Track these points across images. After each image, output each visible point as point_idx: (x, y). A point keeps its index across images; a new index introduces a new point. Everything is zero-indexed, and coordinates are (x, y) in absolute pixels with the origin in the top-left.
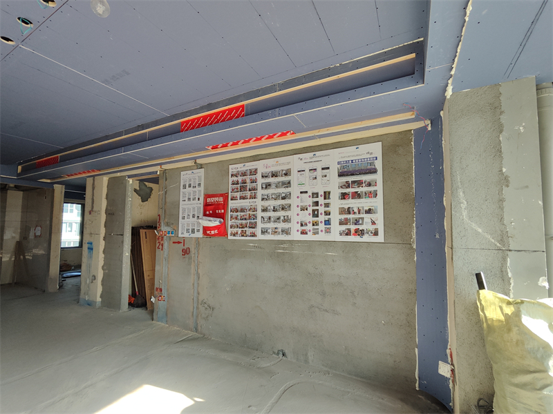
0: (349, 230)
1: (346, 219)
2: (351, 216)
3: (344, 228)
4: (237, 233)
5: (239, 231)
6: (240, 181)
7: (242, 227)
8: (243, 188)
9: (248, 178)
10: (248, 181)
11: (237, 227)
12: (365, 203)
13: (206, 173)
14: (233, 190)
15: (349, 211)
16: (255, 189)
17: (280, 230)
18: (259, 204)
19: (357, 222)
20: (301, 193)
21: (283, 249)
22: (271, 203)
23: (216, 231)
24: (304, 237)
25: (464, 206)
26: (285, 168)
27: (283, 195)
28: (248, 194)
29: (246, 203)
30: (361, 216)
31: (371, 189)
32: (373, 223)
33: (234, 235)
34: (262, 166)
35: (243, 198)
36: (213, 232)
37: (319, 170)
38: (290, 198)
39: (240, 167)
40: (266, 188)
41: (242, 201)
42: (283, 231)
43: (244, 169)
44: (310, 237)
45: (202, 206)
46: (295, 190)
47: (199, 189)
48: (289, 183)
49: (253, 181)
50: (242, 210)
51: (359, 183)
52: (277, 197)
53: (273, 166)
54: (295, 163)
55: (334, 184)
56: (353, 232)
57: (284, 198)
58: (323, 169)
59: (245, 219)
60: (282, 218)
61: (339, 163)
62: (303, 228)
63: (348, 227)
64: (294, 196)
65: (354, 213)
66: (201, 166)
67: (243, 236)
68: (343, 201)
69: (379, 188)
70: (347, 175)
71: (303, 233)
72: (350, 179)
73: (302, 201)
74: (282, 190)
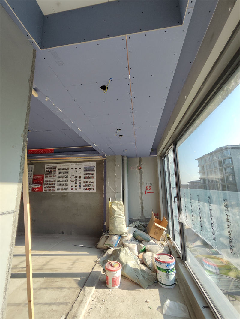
0: (86, 188)
1: (86, 185)
2: (87, 184)
3: (85, 188)
4: (47, 190)
5: (48, 189)
6: (49, 170)
7: (49, 187)
8: (51, 173)
9: (53, 170)
10: (53, 171)
11: (47, 188)
12: (91, 180)
13: (35, 166)
14: (46, 174)
15: (86, 182)
16: (55, 174)
17: (64, 189)
18: (57, 179)
19: (88, 186)
20: (72, 176)
21: (65, 195)
22: (61, 179)
23: (38, 190)
24: (72, 191)
25: (108, 182)
26: (67, 167)
27: (66, 176)
28: (53, 175)
29: (51, 179)
30: (90, 184)
31: (93, 176)
32: (93, 186)
33: (46, 191)
34: (58, 166)
35: (50, 177)
36: (37, 190)
37: (78, 169)
38: (68, 178)
39: (50, 165)
40: (59, 174)
41: (50, 178)
42: (65, 189)
43: (51, 166)
44: (74, 191)
45: (32, 180)
46: (70, 175)
47: (31, 172)
48: (68, 172)
49: (55, 171)
50: (50, 181)
51: (90, 174)
52: (63, 177)
53: (62, 166)
54: (70, 166)
55: (82, 174)
56: (87, 189)
57: (66, 178)
58: (79, 169)
59: (51, 185)
60: (65, 184)
61: (84, 167)
62: (72, 188)
63: (86, 187)
64: (69, 177)
65: (88, 183)
66: (33, 164)
67: (49, 191)
68: (85, 179)
69: (95, 176)
70: (86, 171)
71: (72, 189)
72: (87, 172)
73: (72, 179)
74: (65, 175)
